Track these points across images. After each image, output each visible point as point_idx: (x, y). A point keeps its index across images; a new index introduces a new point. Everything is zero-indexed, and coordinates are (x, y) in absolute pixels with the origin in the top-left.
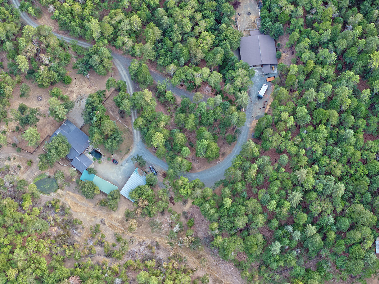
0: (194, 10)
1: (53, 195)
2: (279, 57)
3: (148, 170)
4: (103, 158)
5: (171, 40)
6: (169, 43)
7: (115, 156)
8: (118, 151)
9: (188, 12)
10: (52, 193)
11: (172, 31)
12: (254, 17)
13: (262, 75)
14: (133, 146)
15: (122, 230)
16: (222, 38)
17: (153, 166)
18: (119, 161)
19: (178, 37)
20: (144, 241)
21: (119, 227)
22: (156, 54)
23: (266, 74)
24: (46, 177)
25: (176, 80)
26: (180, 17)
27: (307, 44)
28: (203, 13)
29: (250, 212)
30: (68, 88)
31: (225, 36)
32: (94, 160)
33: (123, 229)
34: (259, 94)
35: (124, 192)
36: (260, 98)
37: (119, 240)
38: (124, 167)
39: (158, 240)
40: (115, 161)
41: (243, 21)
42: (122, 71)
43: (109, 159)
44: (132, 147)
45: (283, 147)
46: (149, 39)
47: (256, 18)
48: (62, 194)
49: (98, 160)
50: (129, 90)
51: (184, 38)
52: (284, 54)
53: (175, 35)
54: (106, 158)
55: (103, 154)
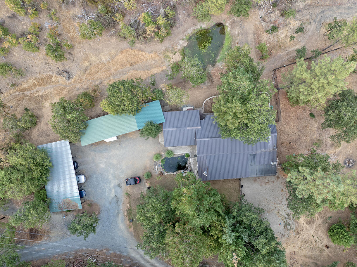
1: (181, 42)
4: (158, 168)
7: (144, 186)
10: (186, 44)
14: (130, 233)
18: (129, 188)
24: (219, 58)
30: (323, 222)
32: (170, 152)
38: (112, 185)
40: (137, 180)
43: (150, 175)
44: (132, 229)
48: (168, 56)
49: (164, 156)
54: (155, 173)
55: (166, 174)
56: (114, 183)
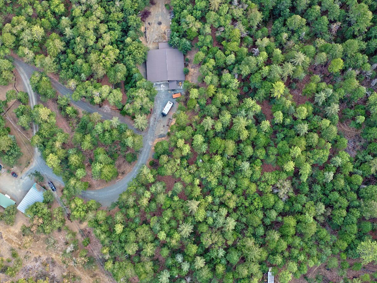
0: (99, 21)
2: (186, 73)
3: (47, 185)
4: (3, 170)
5: (73, 52)
6: (71, 56)
7: (15, 169)
8: (19, 164)
9: (92, 25)
11: (75, 43)
12: (165, 28)
13: (169, 90)
14: (34, 159)
15: (18, 244)
16: (126, 53)
17: (53, 181)
18: (19, 174)
19: (81, 49)
20: (40, 256)
21: (16, 241)
22: (58, 66)
23: (173, 90)
25: (76, 96)
26: (83, 29)
27: (211, 66)
28: (109, 24)
29: (140, 240)
31: (129, 51)
33: (20, 243)
34: (163, 111)
35: (21, 207)
36: (164, 115)
37: (14, 255)
38: (23, 181)
39: (54, 256)
40: (14, 174)
41: (153, 32)
42: (26, 80)
43: (9, 171)
44: (32, 160)
45: (177, 175)
46: (51, 52)
47: (166, 28)
50: (32, 100)
51: (88, 50)
52: (193, 70)
53: (78, 48)
54: (6, 170)
55: (3, 166)
56: (22, 181)
